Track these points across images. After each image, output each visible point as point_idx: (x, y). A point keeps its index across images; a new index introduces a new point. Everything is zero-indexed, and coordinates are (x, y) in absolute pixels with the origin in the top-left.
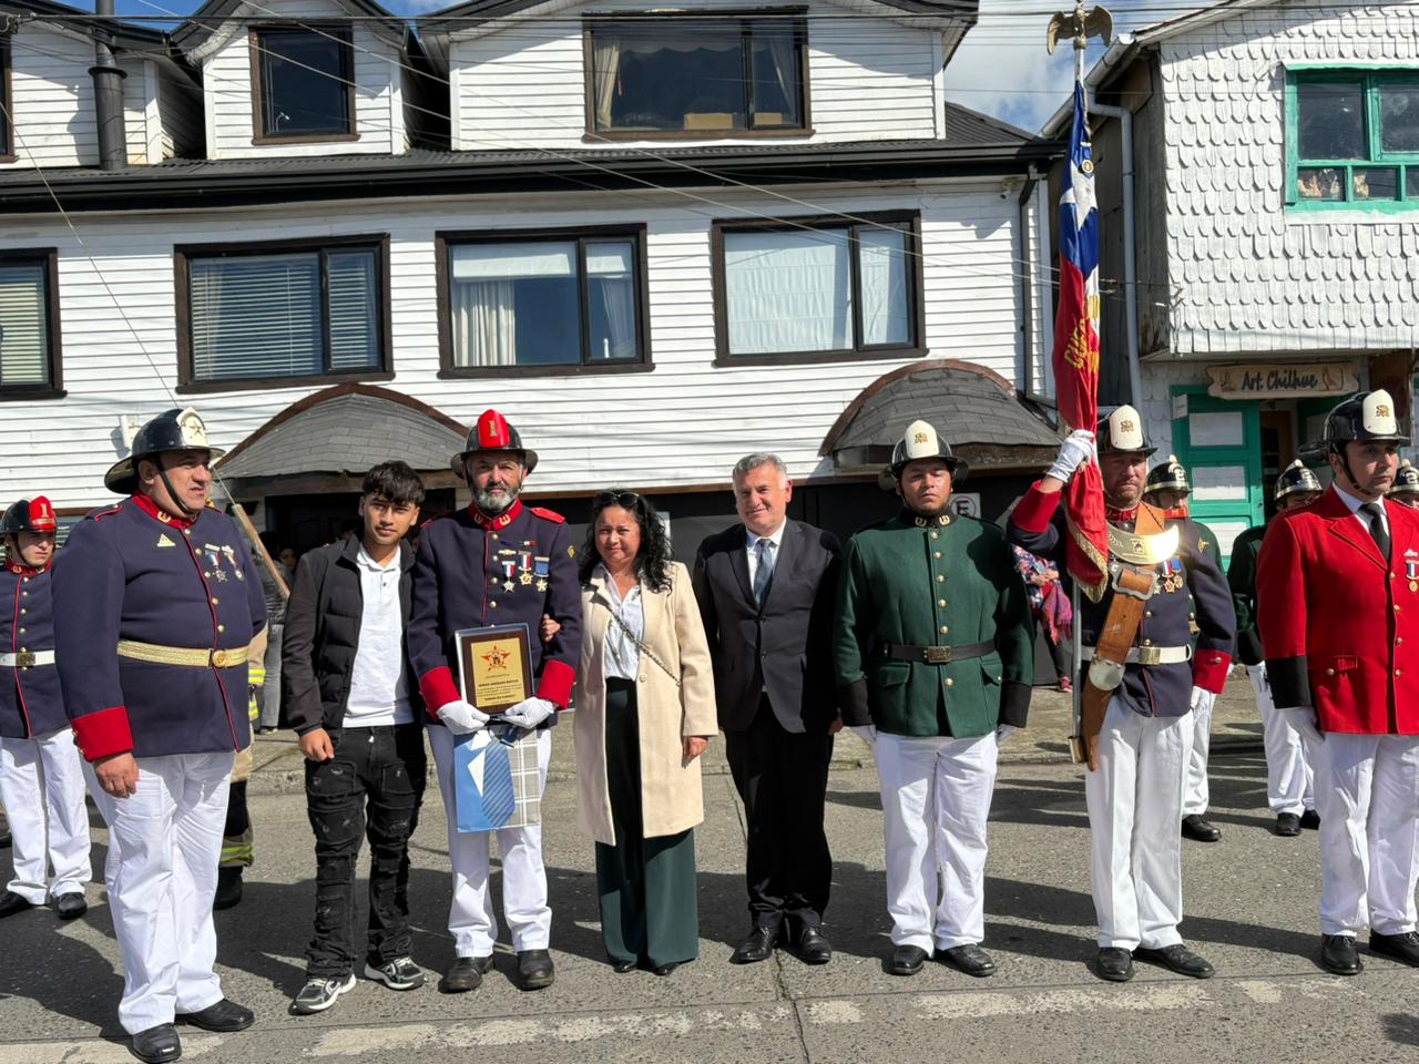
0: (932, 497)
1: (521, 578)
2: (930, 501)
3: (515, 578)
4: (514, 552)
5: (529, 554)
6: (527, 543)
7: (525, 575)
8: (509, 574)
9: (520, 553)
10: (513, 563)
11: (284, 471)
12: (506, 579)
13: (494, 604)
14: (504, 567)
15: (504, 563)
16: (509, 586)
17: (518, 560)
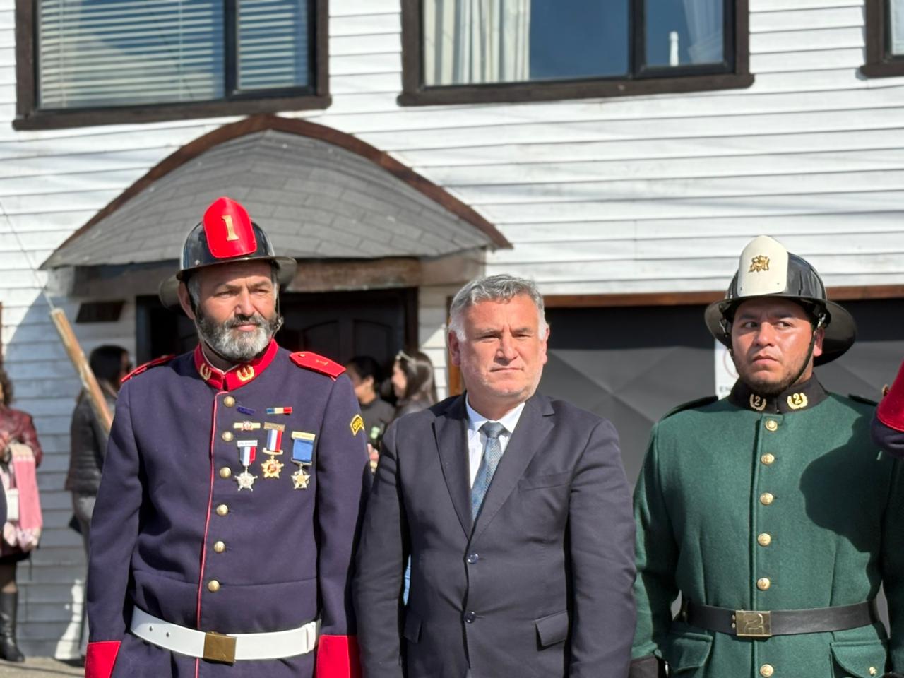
0: (768, 362)
1: (265, 466)
2: (765, 368)
3: (255, 469)
4: (257, 426)
5: (282, 428)
6: (279, 411)
7: (272, 461)
8: (246, 462)
9: (267, 426)
10: (254, 443)
11: (141, 257)
12: (242, 469)
13: (223, 509)
14: (240, 451)
15: (240, 444)
16: (246, 480)
17: (262, 437)
